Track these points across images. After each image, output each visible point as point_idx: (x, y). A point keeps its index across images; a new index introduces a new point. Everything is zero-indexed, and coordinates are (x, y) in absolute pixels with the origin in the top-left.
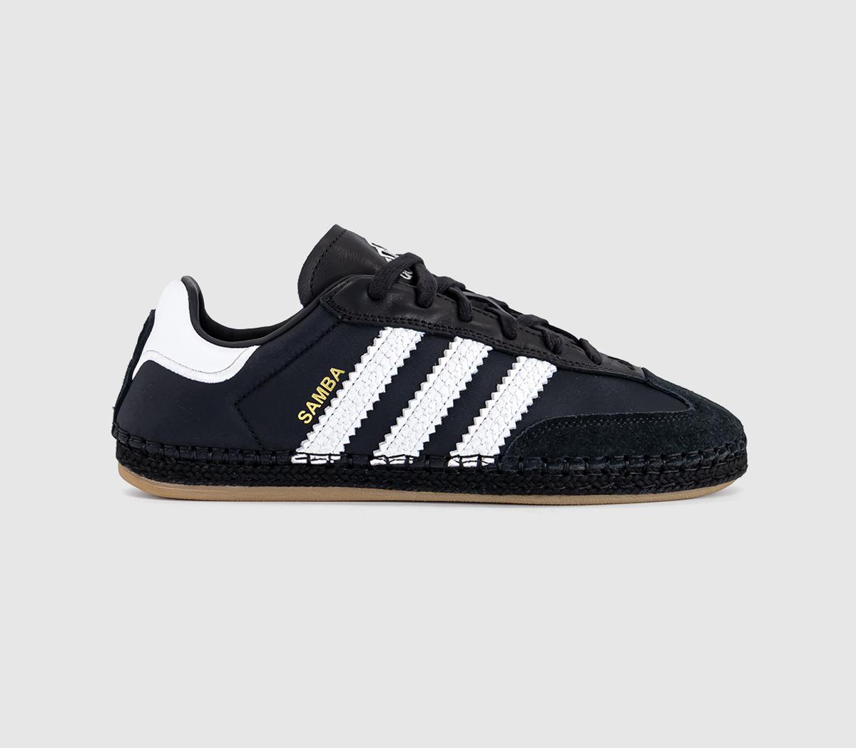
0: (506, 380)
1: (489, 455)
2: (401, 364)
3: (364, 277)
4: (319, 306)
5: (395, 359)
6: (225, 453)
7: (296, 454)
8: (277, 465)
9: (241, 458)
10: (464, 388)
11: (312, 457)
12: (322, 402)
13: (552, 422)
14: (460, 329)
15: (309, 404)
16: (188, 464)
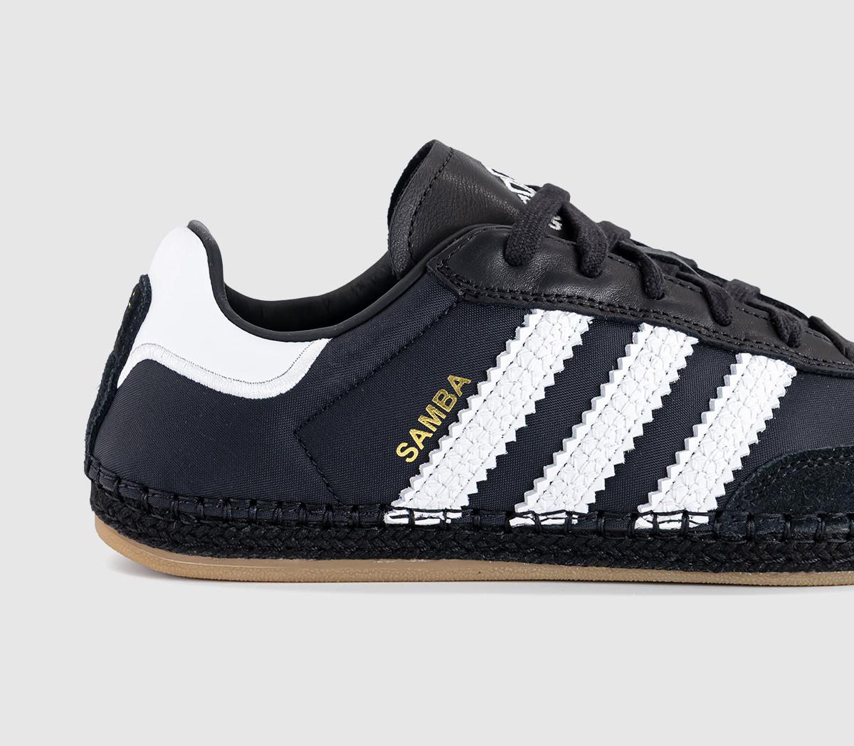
0: (724, 391)
1: (700, 511)
2: (560, 367)
3: (494, 227)
4: (426, 276)
5: (550, 360)
6: (277, 507)
7: (392, 509)
8: (361, 526)
9: (302, 515)
10: (659, 405)
11: (417, 515)
12: (434, 429)
13: (798, 459)
14: (646, 311)
15: (413, 433)
16: (217, 525)
